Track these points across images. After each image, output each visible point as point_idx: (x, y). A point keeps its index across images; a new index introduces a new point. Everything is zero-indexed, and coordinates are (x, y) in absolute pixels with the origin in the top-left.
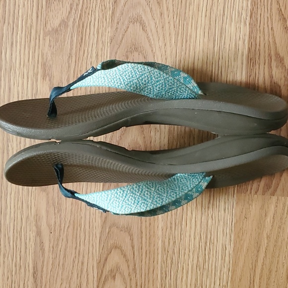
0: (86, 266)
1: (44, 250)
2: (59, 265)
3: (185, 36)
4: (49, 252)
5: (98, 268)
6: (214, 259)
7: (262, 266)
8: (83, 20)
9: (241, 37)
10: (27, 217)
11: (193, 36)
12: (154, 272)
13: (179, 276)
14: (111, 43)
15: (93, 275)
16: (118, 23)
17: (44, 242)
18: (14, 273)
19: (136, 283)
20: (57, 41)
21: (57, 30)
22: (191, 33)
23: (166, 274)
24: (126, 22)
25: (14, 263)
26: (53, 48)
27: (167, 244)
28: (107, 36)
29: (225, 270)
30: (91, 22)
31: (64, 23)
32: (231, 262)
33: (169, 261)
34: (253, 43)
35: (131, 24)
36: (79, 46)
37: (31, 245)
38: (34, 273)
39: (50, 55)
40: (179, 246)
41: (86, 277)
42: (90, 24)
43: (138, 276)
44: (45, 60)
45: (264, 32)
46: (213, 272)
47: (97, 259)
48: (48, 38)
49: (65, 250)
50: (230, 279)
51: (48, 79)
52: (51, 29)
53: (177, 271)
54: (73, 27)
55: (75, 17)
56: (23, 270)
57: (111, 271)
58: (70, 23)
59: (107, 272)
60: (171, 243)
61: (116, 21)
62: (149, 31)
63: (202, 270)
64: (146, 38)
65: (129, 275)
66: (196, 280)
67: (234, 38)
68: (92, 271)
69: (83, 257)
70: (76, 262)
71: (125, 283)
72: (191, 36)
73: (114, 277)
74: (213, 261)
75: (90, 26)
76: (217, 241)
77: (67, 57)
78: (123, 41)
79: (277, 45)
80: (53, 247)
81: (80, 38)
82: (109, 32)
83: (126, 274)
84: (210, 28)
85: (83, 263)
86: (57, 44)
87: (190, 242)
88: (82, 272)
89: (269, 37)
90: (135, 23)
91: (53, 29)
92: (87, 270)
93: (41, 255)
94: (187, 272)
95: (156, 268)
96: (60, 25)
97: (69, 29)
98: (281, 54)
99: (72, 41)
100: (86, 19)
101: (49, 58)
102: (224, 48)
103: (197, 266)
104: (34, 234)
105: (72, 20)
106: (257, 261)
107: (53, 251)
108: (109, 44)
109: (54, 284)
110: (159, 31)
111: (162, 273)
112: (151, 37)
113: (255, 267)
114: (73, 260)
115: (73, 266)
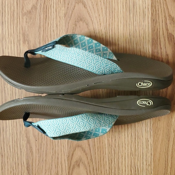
0: (60, 160)
1: (33, 152)
2: (43, 161)
3: (111, 9)
4: (36, 153)
5: (68, 160)
6: (141, 148)
7: (172, 150)
8: (46, 4)
9: (146, 7)
10: (20, 132)
11: (116, 9)
12: (104, 160)
13: (120, 161)
14: (65, 17)
15: (65, 165)
16: (68, 4)
17: (32, 147)
18: (14, 169)
19: (93, 168)
20: (31, 18)
21: (30, 12)
22: (115, 6)
23: (111, 161)
24: (74, 3)
25: (14, 163)
26: (29, 23)
27: (110, 141)
28: (62, 13)
29: (149, 155)
30: (51, 5)
31: (34, 7)
32: (152, 149)
33: (113, 152)
34: (154, 10)
35: (77, 4)
36: (45, 20)
37: (24, 149)
38: (28, 167)
39: (27, 28)
40: (118, 142)
41: (61, 167)
42: (51, 6)
43: (94, 163)
44: (24, 31)
45: (160, 2)
46: (142, 157)
47: (67, 155)
48: (25, 17)
49: (46, 151)
50: (152, 160)
51: (27, 43)
52: (26, 12)
53: (119, 158)
54: (40, 9)
55: (41, 3)
56: (20, 166)
57: (77, 162)
58: (38, 7)
59: (74, 162)
60: (113, 141)
61: (67, 3)
62: (88, 8)
63: (134, 156)
64: (87, 12)
65: (88, 163)
66: (131, 162)
67: (142, 8)
68: (64, 163)
69: (58, 154)
71: (86, 169)
72: (115, 9)
73: (79, 165)
74: (140, 150)
75: (51, 8)
76: (142, 136)
77: (38, 28)
78: (73, 15)
79: (169, 10)
80: (38, 150)
81: (45, 16)
82: (63, 10)
83: (86, 163)
84: (126, 3)
85: (58, 158)
86: (31, 20)
87: (125, 139)
88: (58, 164)
89: (164, 5)
90: (79, 3)
91: (28, 11)
92: (61, 162)
93: (31, 156)
94: (125, 158)
95: (105, 157)
96: (32, 9)
97: (38, 11)
98: (172, 15)
99: (40, 18)
100: (48, 3)
101: (27, 30)
102: (136, 14)
103: (131, 154)
104: (25, 142)
105: (39, 5)
106: (168, 147)
107: (38, 152)
108: (64, 18)
109: (41, 173)
110: (94, 7)
111: (109, 160)
112: (90, 11)
113: (168, 151)
114: (52, 157)
115: (52, 160)
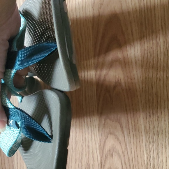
0: (91, 149)
2: (72, 149)
5: (100, 149)
12: (141, 149)
13: (160, 150)
15: (97, 154)
19: (129, 158)
23: (150, 150)
27: (148, 128)
40: (158, 129)
41: (92, 157)
43: (129, 153)
47: (98, 144)
49: (76, 138)
53: (158, 147)
57: (110, 151)
59: (106, 151)
60: (151, 127)
65: (123, 153)
68: (95, 152)
69: (89, 142)
70: (84, 146)
71: (121, 159)
73: (112, 155)
83: (120, 152)
85: (89, 147)
87: (165, 125)
88: (89, 153)
92: (92, 151)
109: (71, 163)
114: (82, 145)
115: (82, 149)
